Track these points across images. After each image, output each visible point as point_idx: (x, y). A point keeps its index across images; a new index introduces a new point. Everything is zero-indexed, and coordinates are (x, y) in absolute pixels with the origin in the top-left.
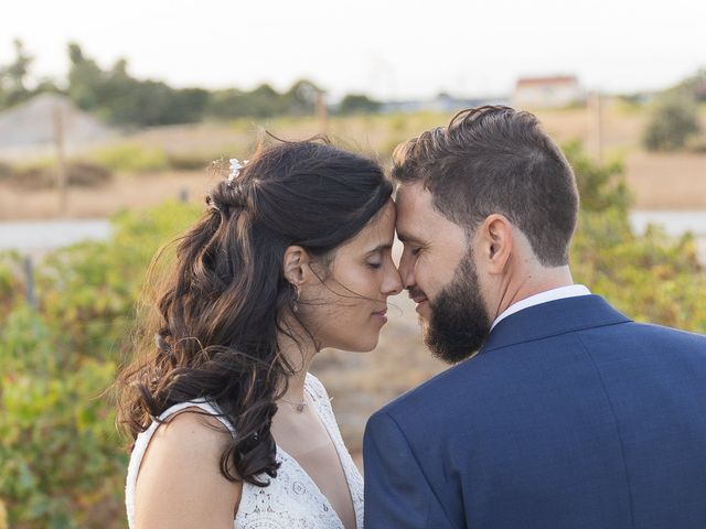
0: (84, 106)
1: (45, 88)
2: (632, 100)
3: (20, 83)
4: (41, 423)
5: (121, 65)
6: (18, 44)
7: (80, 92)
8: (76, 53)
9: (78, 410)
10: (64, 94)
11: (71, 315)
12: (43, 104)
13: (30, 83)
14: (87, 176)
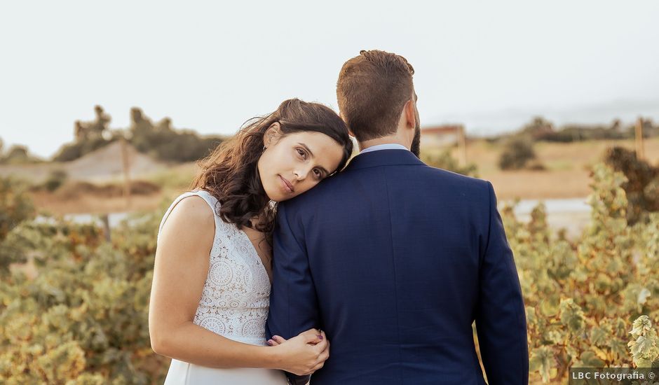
0: (142, 149)
1: (116, 138)
2: (491, 141)
3: (101, 135)
4: (114, 305)
5: (167, 122)
6: (99, 110)
7: (139, 140)
8: (137, 115)
9: (136, 298)
10: (130, 142)
11: (133, 250)
12: (115, 148)
13: (106, 135)
14: (143, 189)
